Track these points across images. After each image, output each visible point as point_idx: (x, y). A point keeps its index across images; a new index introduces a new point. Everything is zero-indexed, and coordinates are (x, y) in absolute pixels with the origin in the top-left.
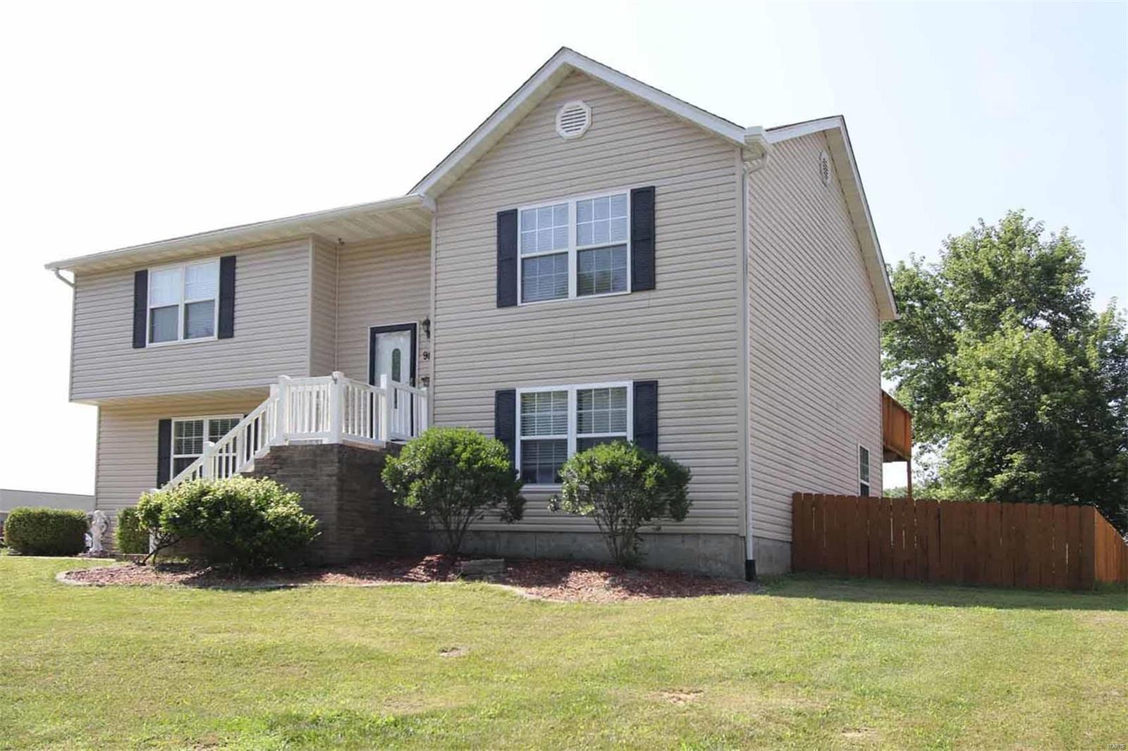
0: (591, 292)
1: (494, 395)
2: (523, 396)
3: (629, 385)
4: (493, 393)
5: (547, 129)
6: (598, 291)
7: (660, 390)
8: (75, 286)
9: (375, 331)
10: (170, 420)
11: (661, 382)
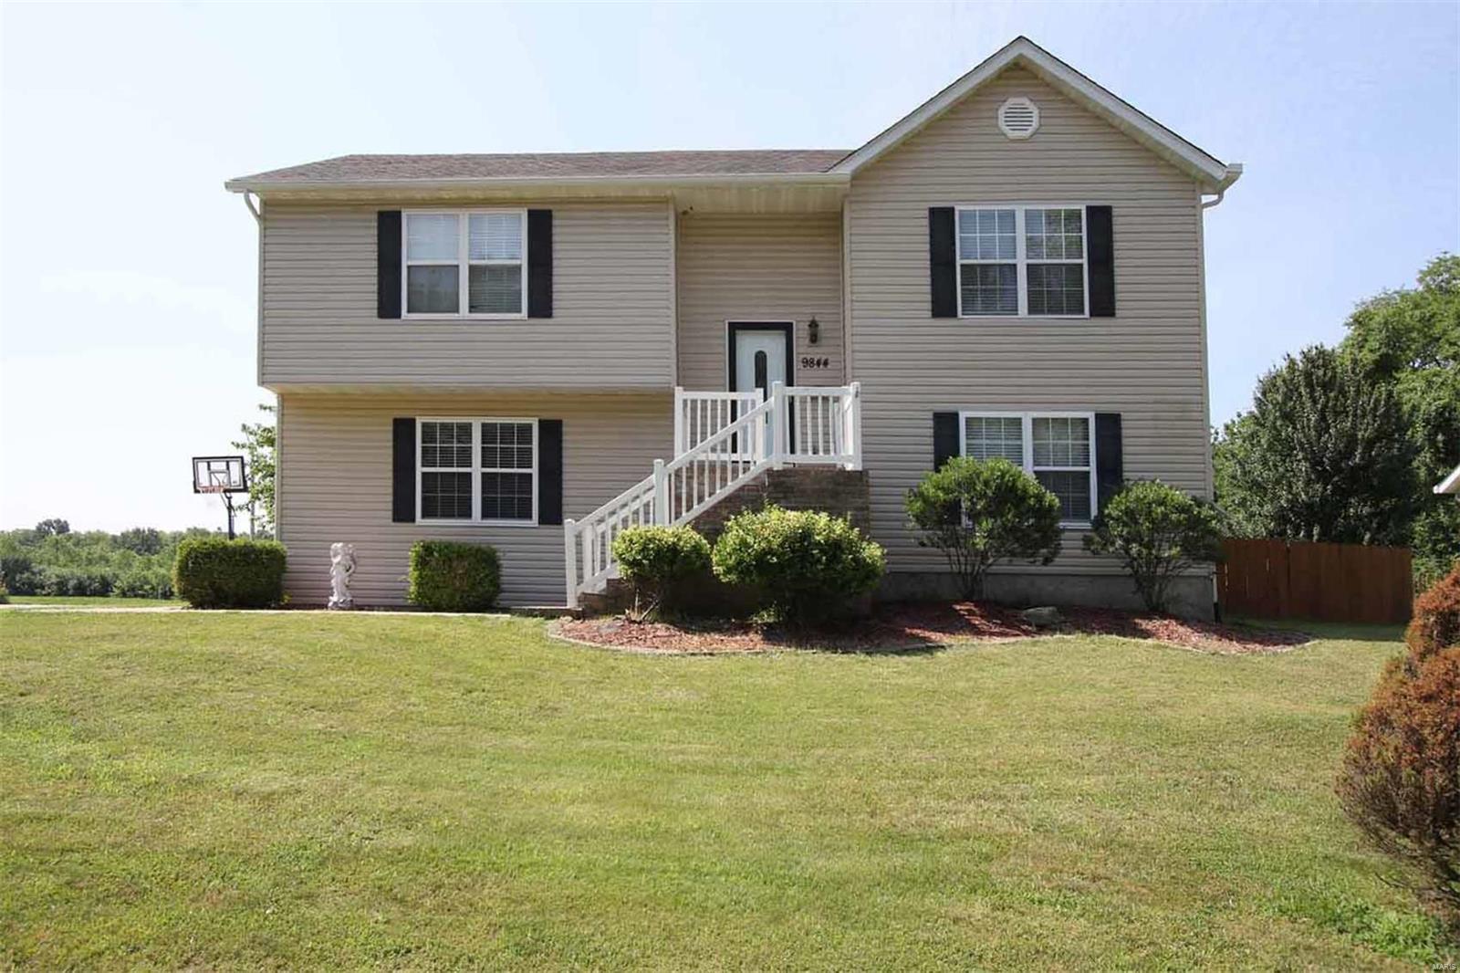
0: (1042, 312)
1: (931, 417)
2: (968, 420)
3: (1091, 416)
4: (930, 415)
5: (985, 122)
6: (1050, 312)
7: (1124, 424)
8: (262, 218)
9: (734, 328)
10: (413, 421)
11: (1124, 415)
